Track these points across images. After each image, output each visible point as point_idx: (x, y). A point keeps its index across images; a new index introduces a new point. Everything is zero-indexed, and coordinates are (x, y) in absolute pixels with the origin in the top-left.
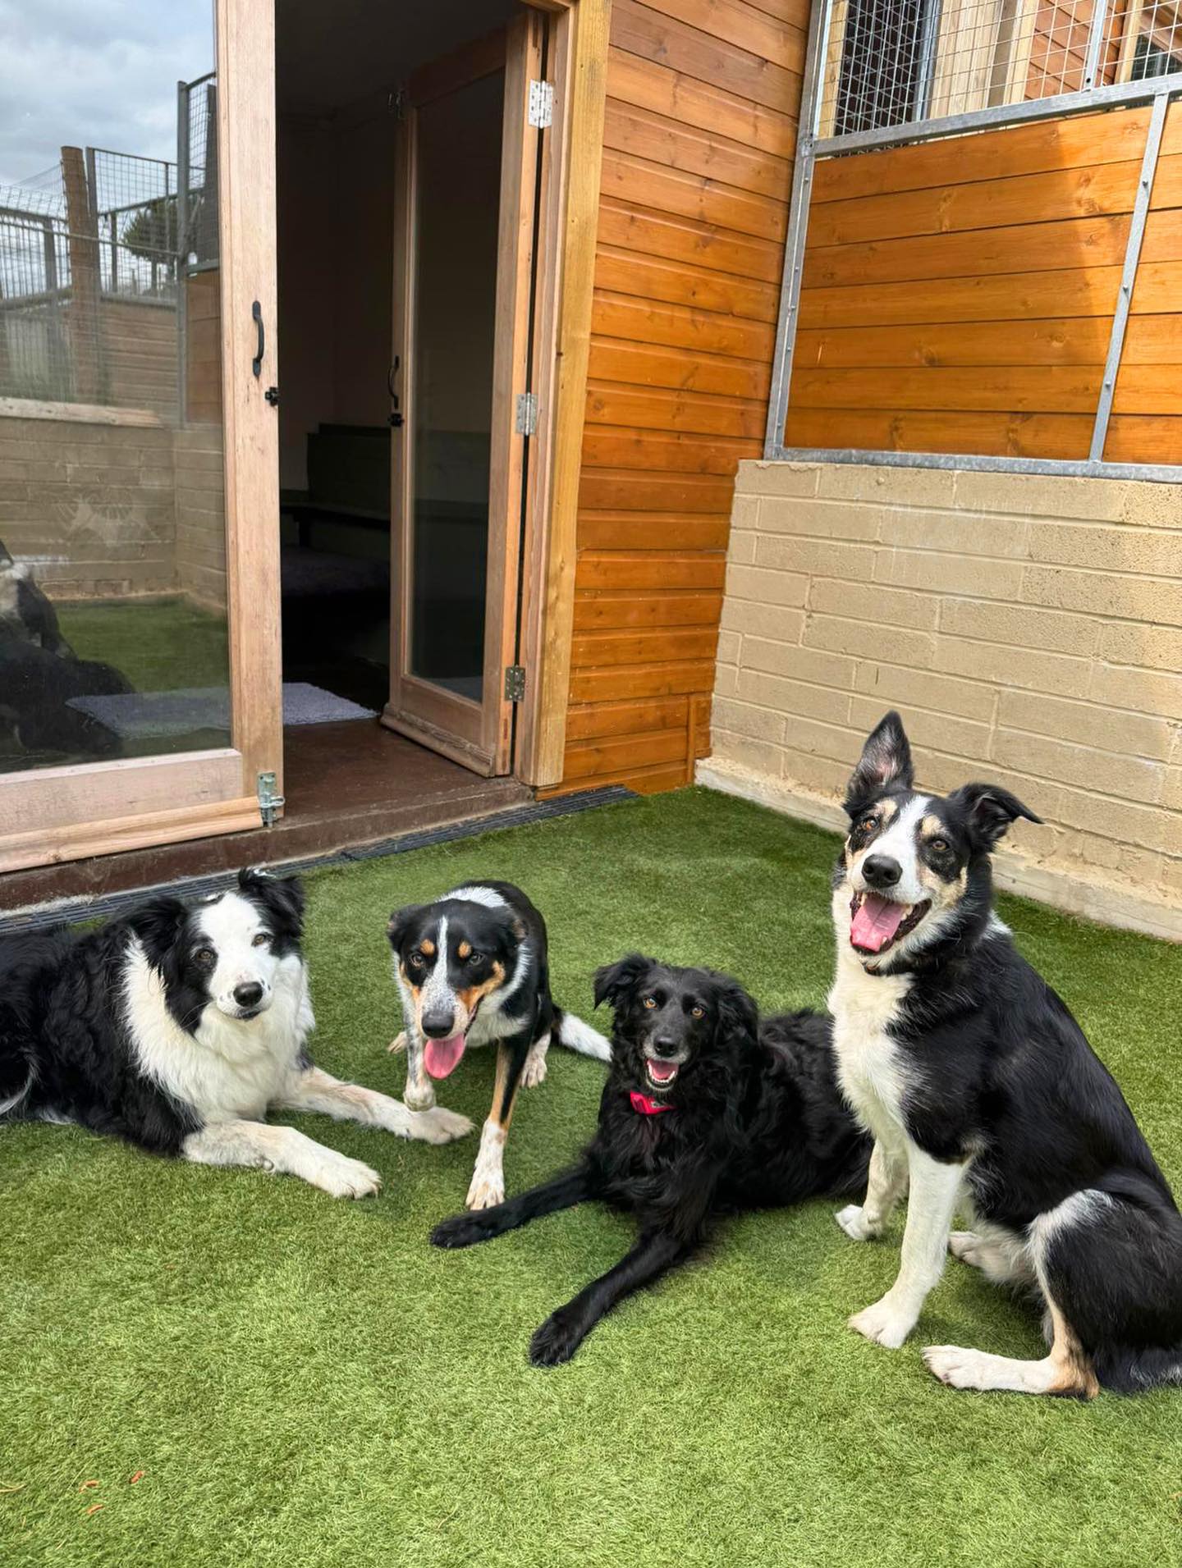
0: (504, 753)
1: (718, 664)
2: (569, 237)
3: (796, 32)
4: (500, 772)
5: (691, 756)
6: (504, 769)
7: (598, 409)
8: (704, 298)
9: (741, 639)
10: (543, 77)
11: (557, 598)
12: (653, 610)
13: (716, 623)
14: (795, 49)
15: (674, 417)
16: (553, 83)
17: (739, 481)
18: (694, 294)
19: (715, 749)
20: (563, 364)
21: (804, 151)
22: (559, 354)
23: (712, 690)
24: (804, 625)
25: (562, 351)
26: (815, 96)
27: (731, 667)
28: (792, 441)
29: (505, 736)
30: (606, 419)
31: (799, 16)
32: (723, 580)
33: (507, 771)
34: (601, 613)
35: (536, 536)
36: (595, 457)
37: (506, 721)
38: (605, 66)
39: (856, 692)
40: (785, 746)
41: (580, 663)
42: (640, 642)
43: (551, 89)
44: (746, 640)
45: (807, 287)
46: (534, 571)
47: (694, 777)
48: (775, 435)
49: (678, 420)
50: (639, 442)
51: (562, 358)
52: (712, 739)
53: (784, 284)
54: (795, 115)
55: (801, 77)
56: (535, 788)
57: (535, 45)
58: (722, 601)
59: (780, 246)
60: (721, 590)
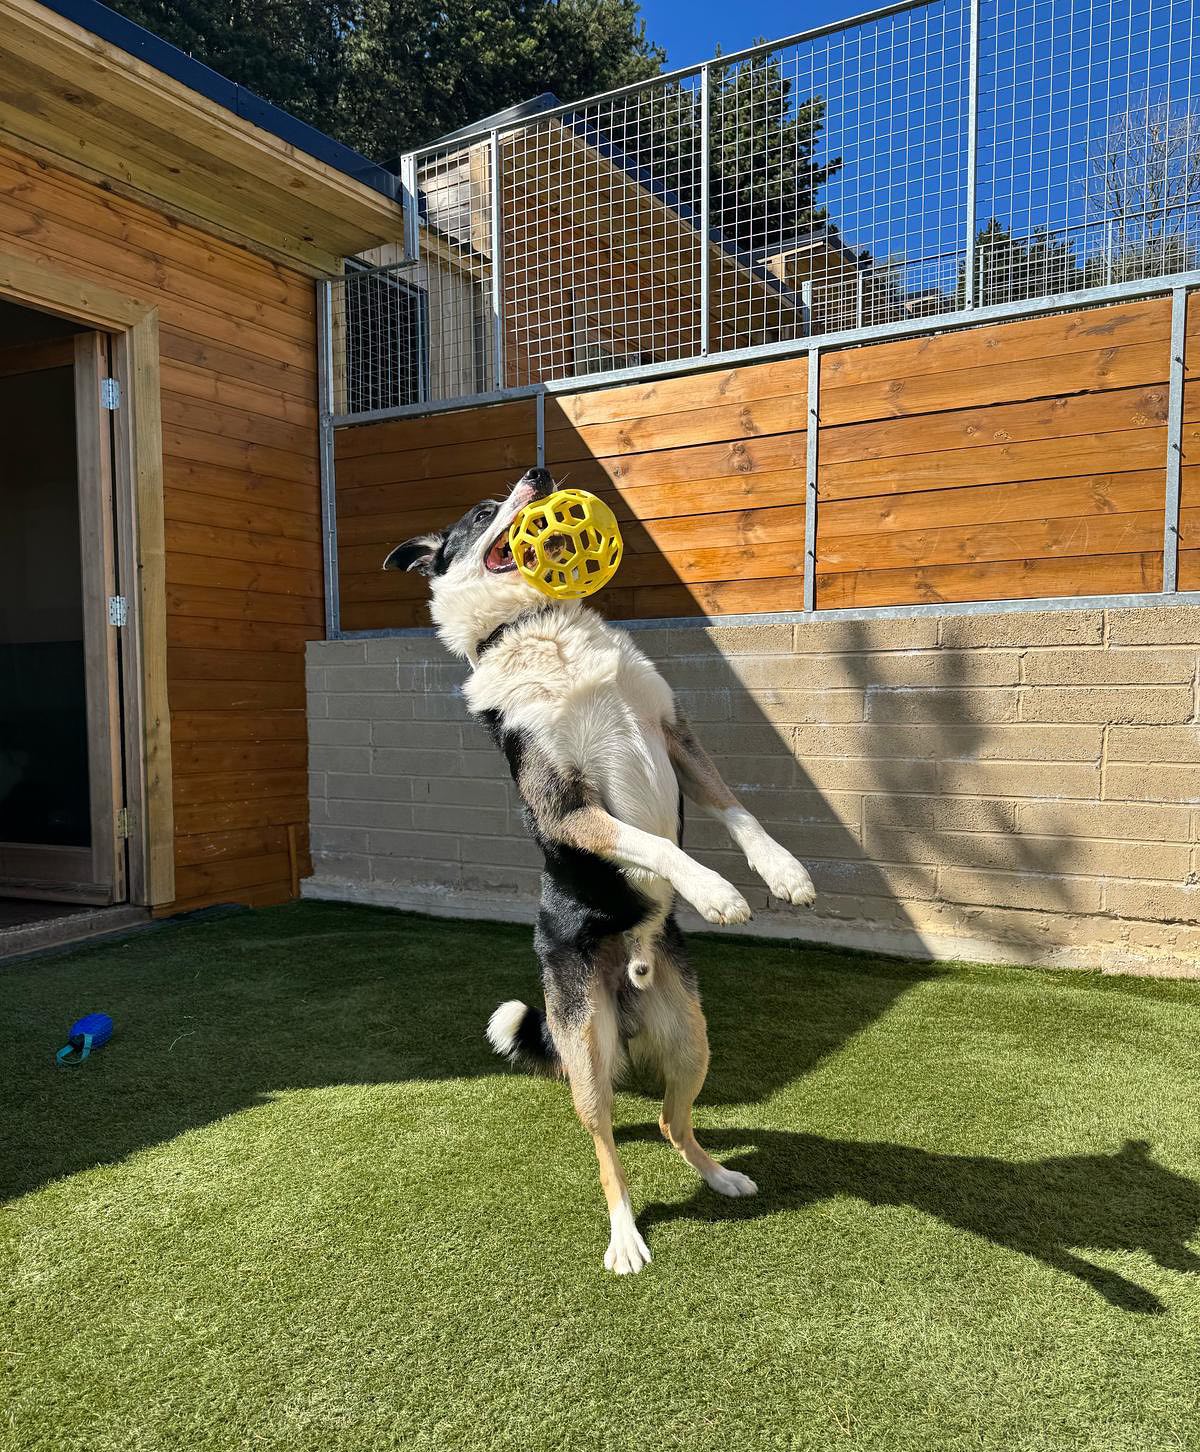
0: (121, 883)
1: (311, 799)
2: (140, 484)
3: (309, 346)
4: (118, 900)
5: (294, 876)
6: (121, 897)
7: (178, 605)
8: (257, 525)
9: (326, 776)
10: (110, 375)
11: (155, 749)
12: (245, 757)
13: (304, 765)
14: (310, 356)
15: (244, 610)
16: (117, 380)
17: (307, 656)
18: (249, 522)
19: (316, 869)
20: (143, 574)
21: (325, 424)
22: (140, 567)
23: (308, 821)
24: (371, 759)
25: (142, 563)
26: (328, 387)
27: (319, 800)
28: (348, 626)
29: (120, 869)
30: (185, 613)
31: (310, 335)
32: (306, 733)
33: (124, 899)
34: (197, 760)
35: (133, 701)
36: (179, 640)
37: (120, 854)
38: (158, 370)
39: (416, 802)
40: (370, 854)
41: (183, 801)
42: (236, 783)
43: (117, 383)
44: (329, 776)
45: (341, 516)
46: (133, 728)
47: (300, 892)
48: (333, 622)
49: (248, 612)
50: (216, 628)
51: (143, 569)
52: (313, 861)
53: (323, 515)
54: (316, 402)
55: (316, 375)
56: (150, 908)
57: (103, 354)
58: (307, 749)
59: (316, 489)
60: (305, 741)
